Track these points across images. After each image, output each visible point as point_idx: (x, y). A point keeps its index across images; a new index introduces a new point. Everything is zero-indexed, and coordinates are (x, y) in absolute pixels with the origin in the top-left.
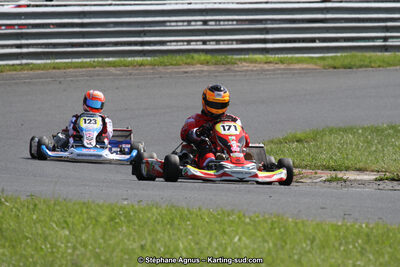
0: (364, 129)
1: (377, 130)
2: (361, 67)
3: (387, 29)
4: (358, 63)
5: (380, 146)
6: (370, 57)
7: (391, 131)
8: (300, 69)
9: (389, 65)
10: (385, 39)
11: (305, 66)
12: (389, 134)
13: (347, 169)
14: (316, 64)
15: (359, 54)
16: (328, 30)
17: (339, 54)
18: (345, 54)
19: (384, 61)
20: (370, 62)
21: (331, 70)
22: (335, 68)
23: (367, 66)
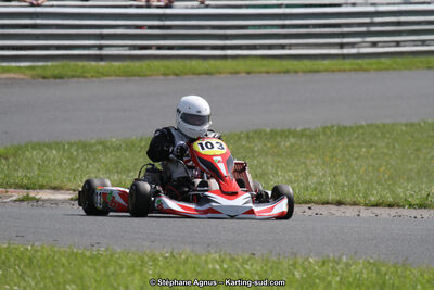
0: (71, 145)
1: (84, 146)
2: (73, 77)
3: (102, 37)
4: (70, 73)
5: (84, 164)
6: (83, 67)
7: (100, 147)
8: (7, 79)
9: (104, 75)
10: (100, 47)
11: (12, 75)
12: (98, 151)
13: (42, 187)
14: (25, 74)
15: (72, 63)
16: (37, 37)
17: (49, 64)
18: (55, 63)
19: (98, 72)
20: (84, 72)
21: (40, 80)
22: (44, 78)
23: (78, 77)
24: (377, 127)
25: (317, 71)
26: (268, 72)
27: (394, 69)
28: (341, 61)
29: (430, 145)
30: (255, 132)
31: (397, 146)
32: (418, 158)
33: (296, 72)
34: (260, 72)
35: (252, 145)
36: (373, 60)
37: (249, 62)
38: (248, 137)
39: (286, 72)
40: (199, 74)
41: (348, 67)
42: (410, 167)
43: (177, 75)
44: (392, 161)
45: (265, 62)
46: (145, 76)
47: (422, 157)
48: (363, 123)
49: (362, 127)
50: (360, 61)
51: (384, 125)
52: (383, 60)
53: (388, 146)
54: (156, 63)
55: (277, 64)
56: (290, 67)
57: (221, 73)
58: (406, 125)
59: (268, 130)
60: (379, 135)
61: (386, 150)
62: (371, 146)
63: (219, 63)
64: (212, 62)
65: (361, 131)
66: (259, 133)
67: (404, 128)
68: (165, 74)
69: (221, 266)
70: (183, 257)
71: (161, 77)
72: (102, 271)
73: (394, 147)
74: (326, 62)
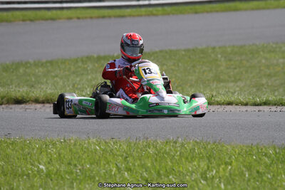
24: (166, 52)
25: (123, 16)
26: (91, 18)
27: (173, 14)
28: (139, 9)
29: (201, 63)
30: (87, 57)
31: (180, 64)
32: (195, 72)
33: (110, 17)
34: (86, 18)
35: (86, 66)
36: (160, 8)
37: (79, 11)
38: (82, 61)
39: (104, 17)
40: (46, 19)
41: (143, 13)
42: (190, 78)
43: (31, 20)
44: (178, 75)
45: (89, 11)
46: (11, 22)
47: (197, 71)
48: (157, 50)
49: (156, 53)
50: (151, 9)
51: (171, 51)
52: (166, 8)
53: (174, 65)
54: (18, 13)
55: (96, 12)
56: (106, 14)
57: (60, 19)
58: (185, 51)
59: (95, 56)
60: (168, 57)
61: (173, 67)
62: (164, 64)
63: (59, 12)
64: (54, 12)
65: (156, 55)
66: (89, 58)
67: (183, 53)
68: (23, 20)
69: (100, 147)
70: (72, 141)
71: (21, 22)
72: (21, 152)
73: (178, 65)
74: (129, 11)
